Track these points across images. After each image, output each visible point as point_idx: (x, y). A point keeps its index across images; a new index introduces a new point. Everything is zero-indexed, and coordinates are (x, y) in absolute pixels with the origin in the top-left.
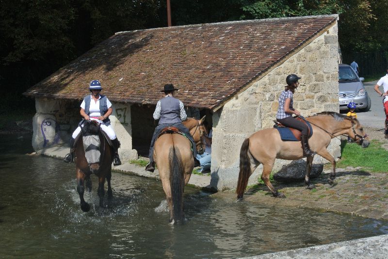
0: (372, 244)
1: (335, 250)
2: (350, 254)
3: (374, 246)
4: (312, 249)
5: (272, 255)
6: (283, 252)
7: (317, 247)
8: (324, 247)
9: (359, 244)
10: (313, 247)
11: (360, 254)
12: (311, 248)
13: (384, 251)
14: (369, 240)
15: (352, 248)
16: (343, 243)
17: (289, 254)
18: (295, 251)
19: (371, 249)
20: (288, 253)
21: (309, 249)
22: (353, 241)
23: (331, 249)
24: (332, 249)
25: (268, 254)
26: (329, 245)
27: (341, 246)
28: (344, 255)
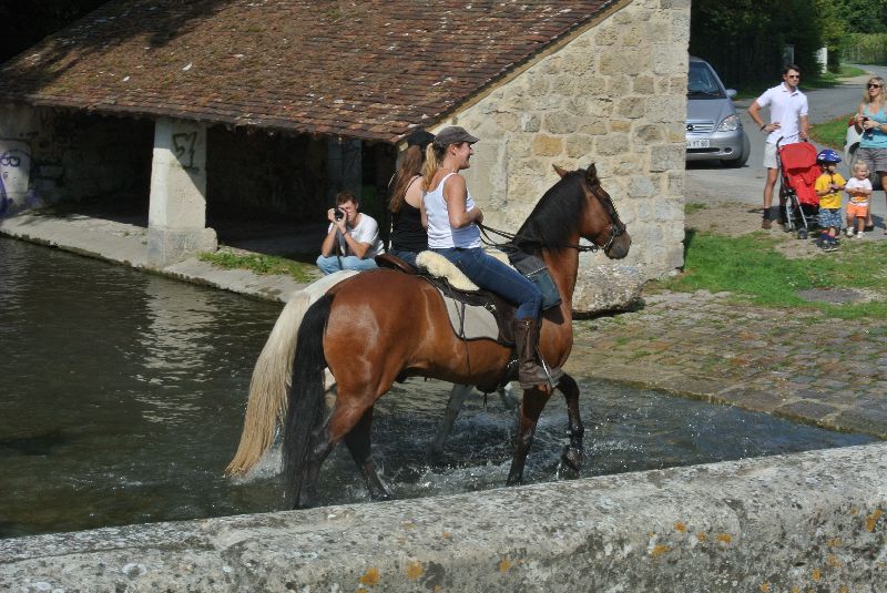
0: (836, 465)
1: (753, 475)
2: (789, 486)
3: (841, 470)
4: (701, 470)
5: (614, 481)
6: (638, 474)
7: (713, 467)
8: (729, 466)
9: (807, 464)
10: (704, 466)
11: (811, 486)
12: (699, 466)
13: (863, 483)
14: (827, 453)
15: (793, 473)
16: (771, 459)
17: (652, 479)
18: (662, 472)
19: (835, 476)
20: (649, 475)
21: (693, 469)
22: (793, 457)
23: (742, 470)
24: (745, 472)
25: (605, 477)
26: (739, 463)
27: (766, 466)
28: (776, 486)
